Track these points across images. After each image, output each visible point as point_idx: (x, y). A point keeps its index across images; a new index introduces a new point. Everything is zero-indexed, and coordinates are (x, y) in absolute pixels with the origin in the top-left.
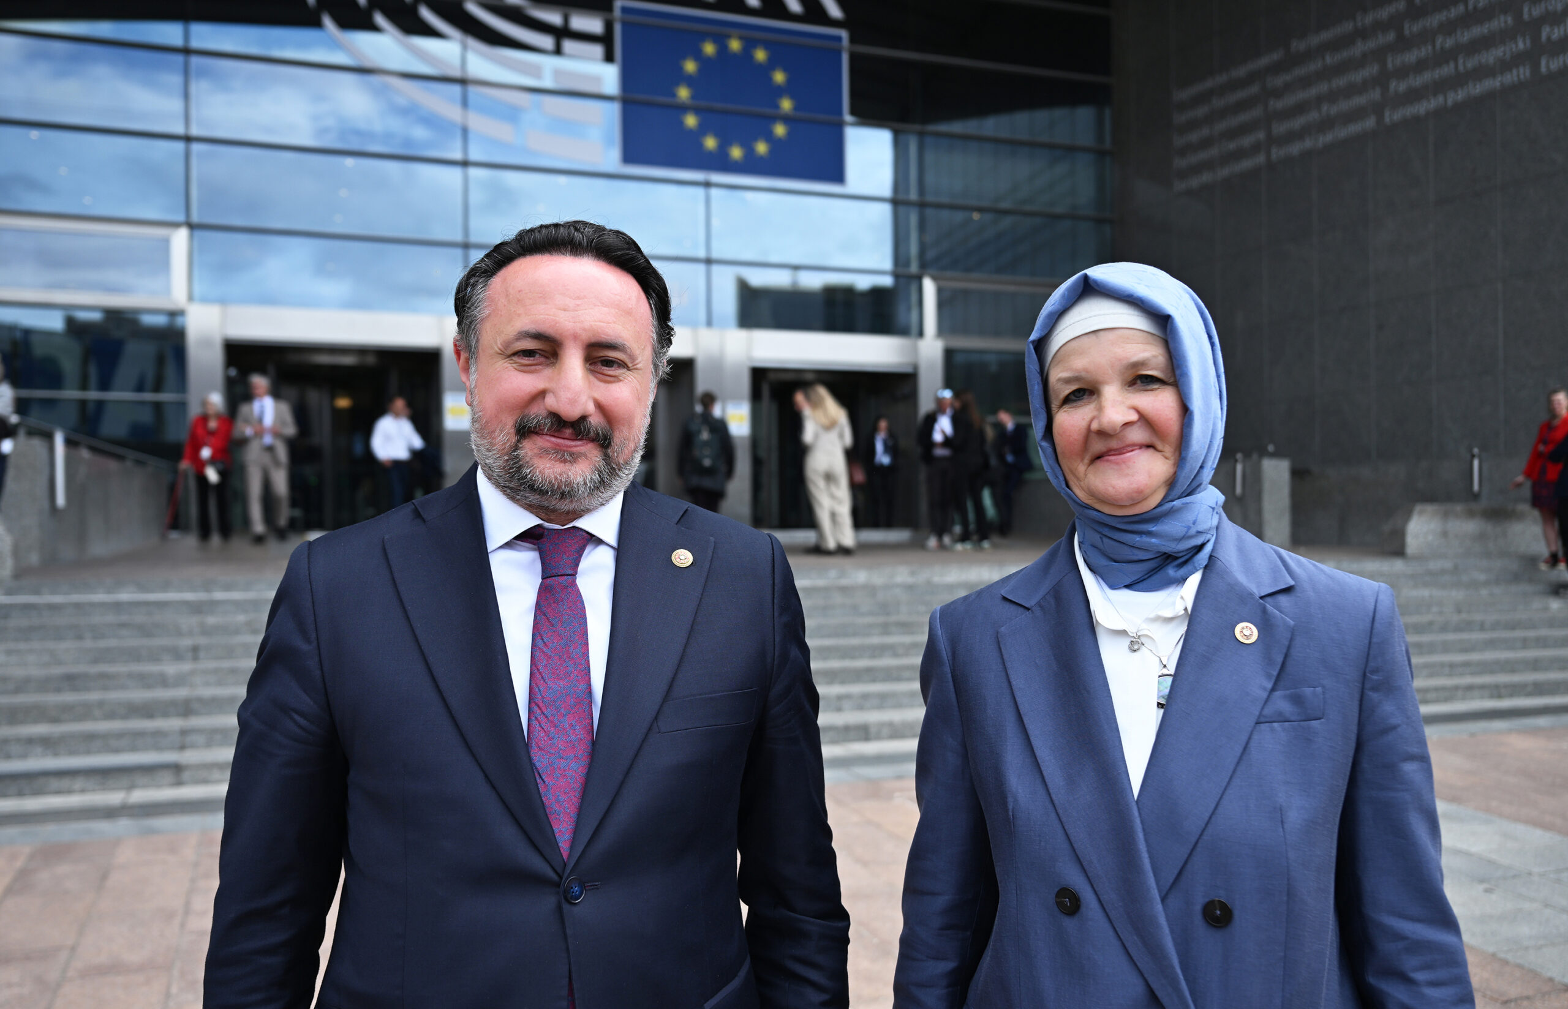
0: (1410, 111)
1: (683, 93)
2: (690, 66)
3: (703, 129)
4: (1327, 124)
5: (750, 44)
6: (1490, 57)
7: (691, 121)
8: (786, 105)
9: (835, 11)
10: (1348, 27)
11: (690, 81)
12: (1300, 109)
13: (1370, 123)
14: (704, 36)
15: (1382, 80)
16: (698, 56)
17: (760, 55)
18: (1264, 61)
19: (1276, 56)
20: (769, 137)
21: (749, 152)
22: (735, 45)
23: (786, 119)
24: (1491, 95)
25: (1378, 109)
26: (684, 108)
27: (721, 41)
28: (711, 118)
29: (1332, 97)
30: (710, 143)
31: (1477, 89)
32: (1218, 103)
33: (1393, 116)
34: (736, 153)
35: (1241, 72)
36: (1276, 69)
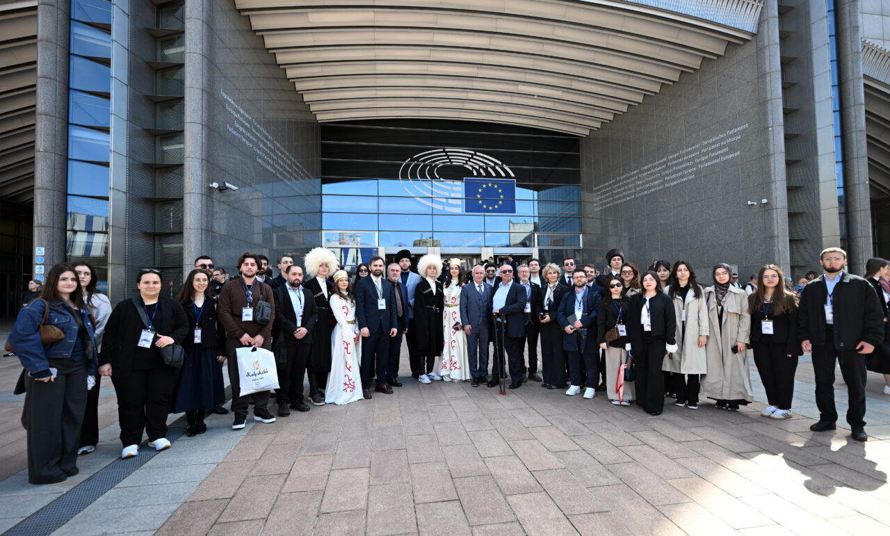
0: (641, 194)
1: (479, 196)
2: (480, 190)
3: (483, 204)
4: (625, 197)
5: (493, 184)
6: (656, 183)
7: (480, 202)
8: (502, 197)
9: (513, 175)
10: (628, 175)
11: (480, 193)
12: (620, 193)
13: (633, 197)
14: (483, 184)
15: (635, 187)
16: (482, 188)
17: (496, 186)
18: (611, 182)
19: (614, 181)
20: (498, 204)
21: (494, 208)
22: (490, 185)
23: (501, 200)
24: (656, 191)
25: (635, 194)
26: (479, 199)
27: (487, 184)
28: (485, 201)
29: (625, 190)
30: (485, 206)
31: (653, 190)
32: (603, 191)
33: (637, 196)
34: (491, 208)
35: (607, 184)
36: (614, 184)
